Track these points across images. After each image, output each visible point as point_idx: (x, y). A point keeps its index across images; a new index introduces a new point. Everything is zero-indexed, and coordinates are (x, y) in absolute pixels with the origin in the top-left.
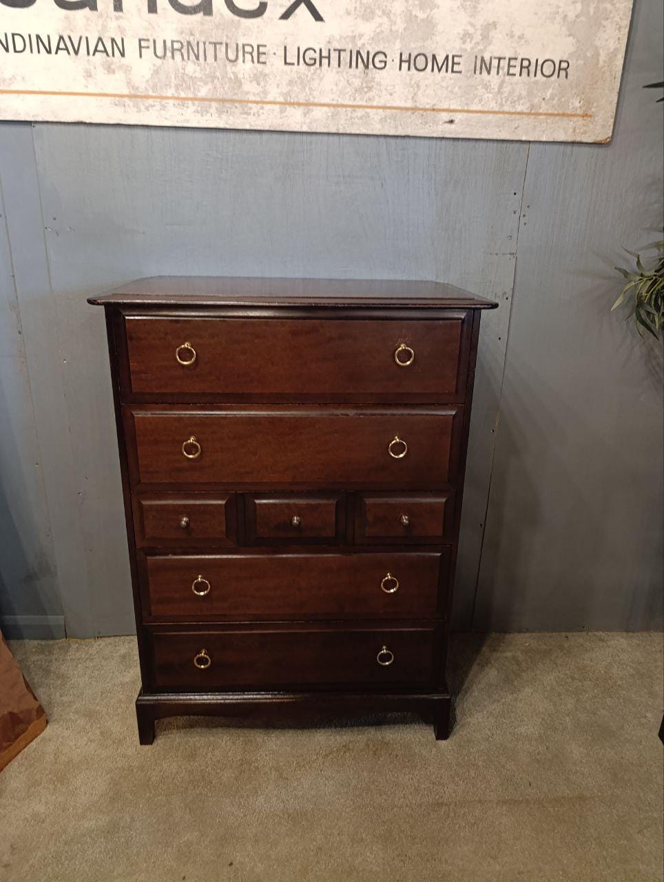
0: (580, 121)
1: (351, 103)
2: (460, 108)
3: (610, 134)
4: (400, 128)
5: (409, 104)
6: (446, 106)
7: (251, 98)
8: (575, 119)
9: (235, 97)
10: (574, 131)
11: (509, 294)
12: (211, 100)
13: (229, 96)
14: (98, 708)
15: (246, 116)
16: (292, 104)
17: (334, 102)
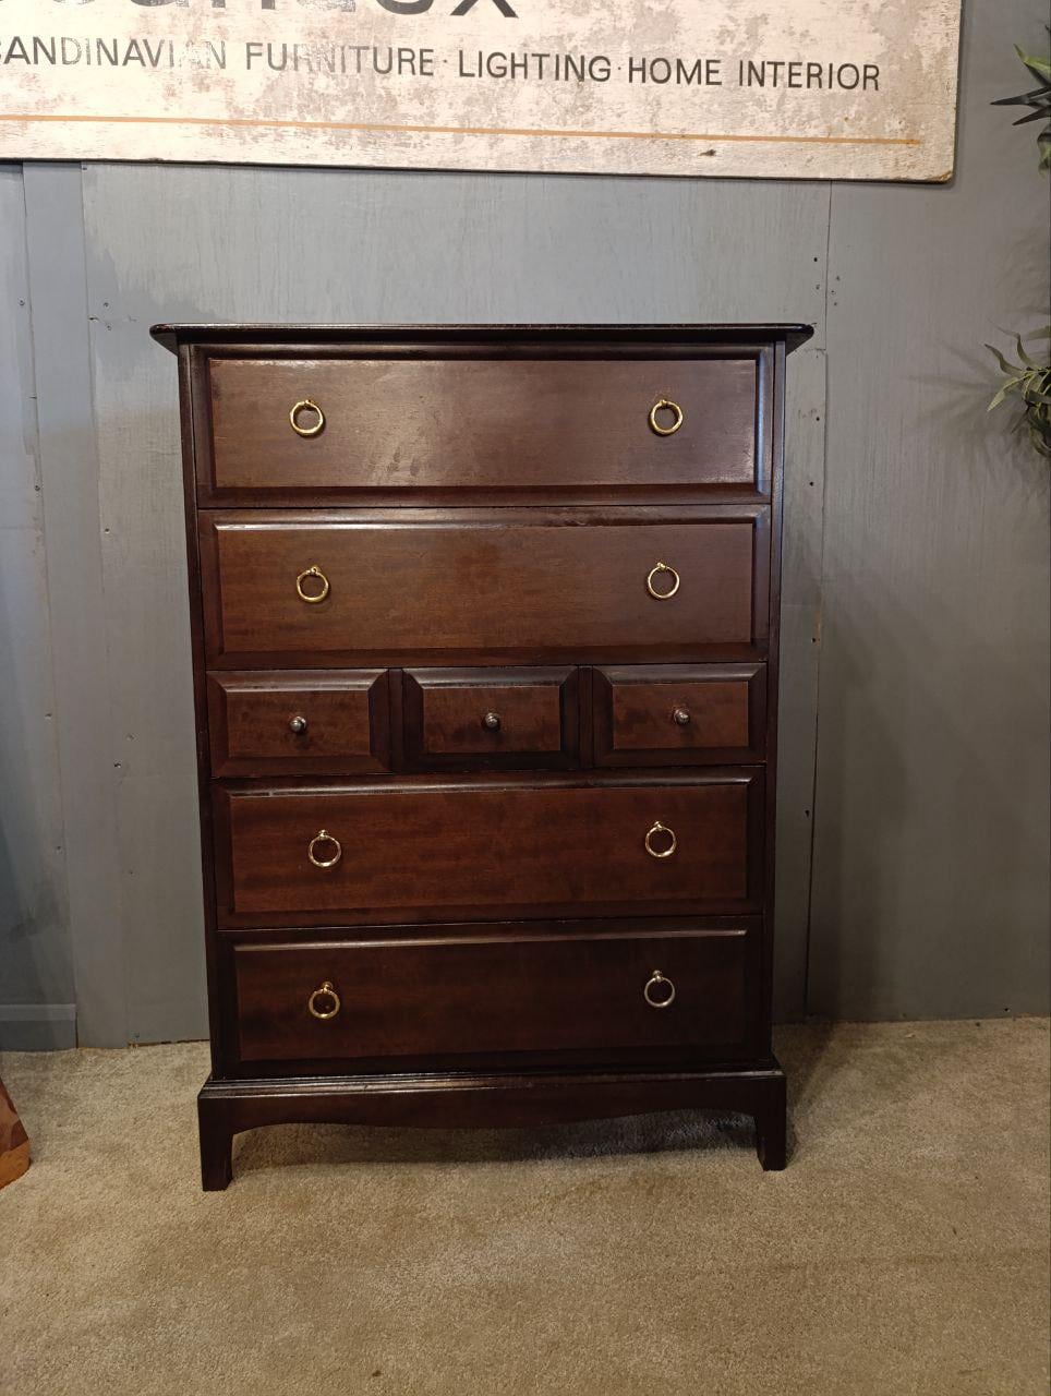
0: (904, 150)
1: (558, 128)
2: (722, 133)
3: (951, 168)
4: (635, 163)
5: (647, 129)
6: (701, 132)
7: (411, 123)
8: (897, 146)
9: (388, 122)
10: (897, 163)
11: (821, 413)
12: (352, 126)
13: (379, 119)
14: (127, 1140)
15: (403, 149)
16: (473, 131)
17: (535, 128)
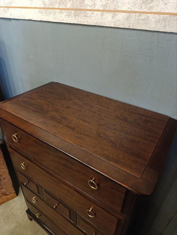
1: (138, 10)
7: (89, 8)
9: (82, 8)
12: (72, 9)
13: (79, 7)
15: (85, 18)
16: (107, 11)
17: (129, 10)
